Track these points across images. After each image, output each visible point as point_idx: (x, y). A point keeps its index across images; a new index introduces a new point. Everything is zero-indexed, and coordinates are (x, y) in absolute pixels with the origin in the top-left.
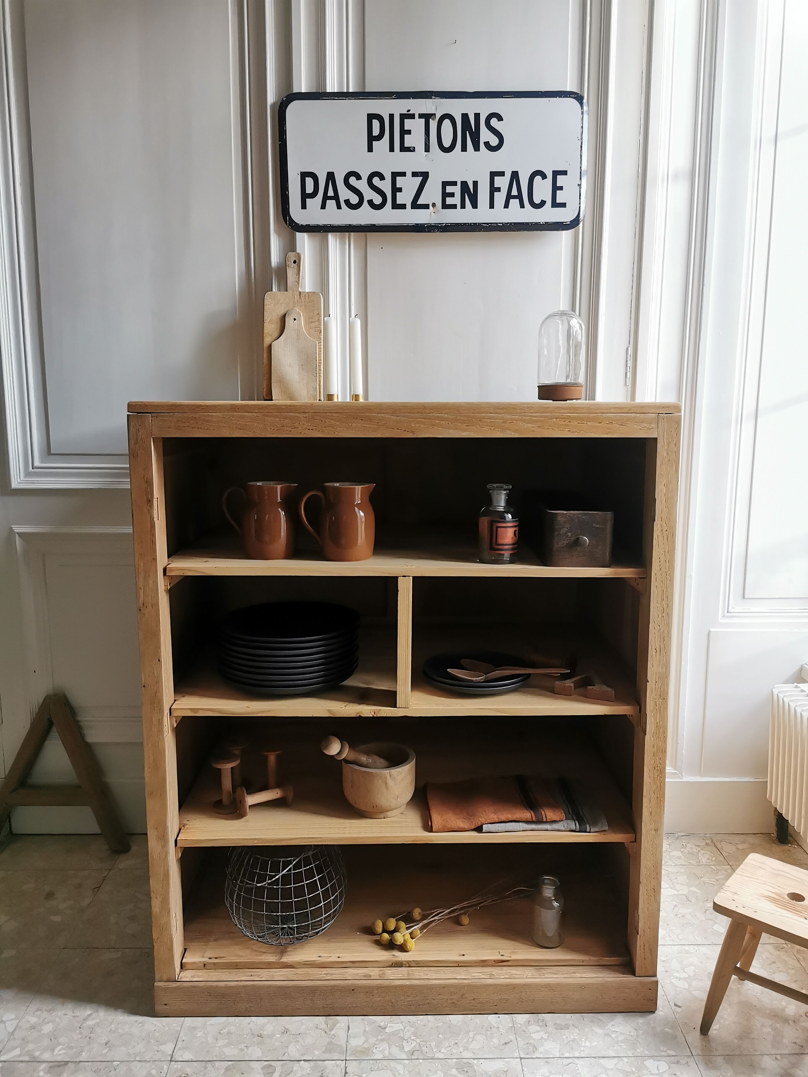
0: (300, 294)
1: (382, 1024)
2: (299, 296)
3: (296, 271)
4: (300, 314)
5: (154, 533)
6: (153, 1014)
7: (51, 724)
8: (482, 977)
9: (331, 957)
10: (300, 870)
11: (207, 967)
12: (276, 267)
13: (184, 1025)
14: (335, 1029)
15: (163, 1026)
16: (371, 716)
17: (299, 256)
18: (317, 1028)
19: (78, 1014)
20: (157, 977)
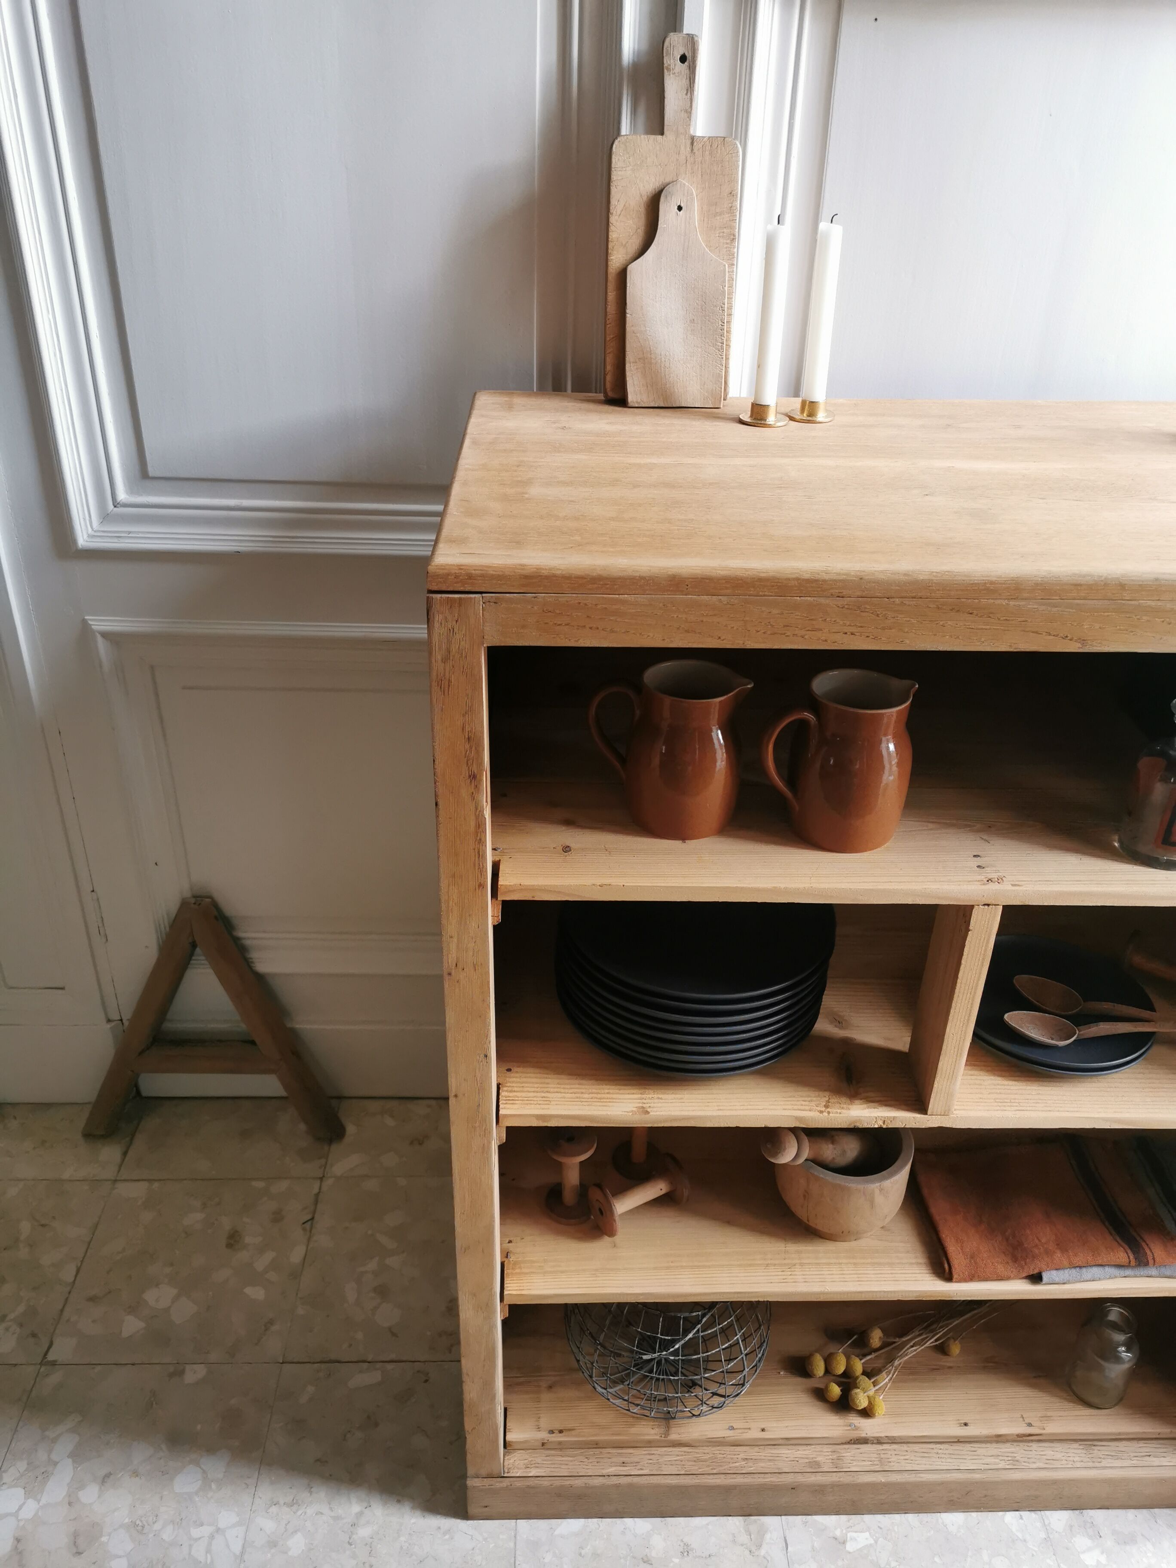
0: (692, 143)
1: (838, 1533)
2: (689, 149)
3: (685, 82)
4: (692, 194)
5: (483, 839)
6: (464, 1515)
7: (194, 946)
8: (1000, 1466)
9: (750, 1429)
10: (713, 1330)
11: (546, 1446)
12: (630, 66)
13: (518, 1538)
14: (764, 1546)
15: (485, 1539)
16: (876, 1126)
17: (692, 42)
18: (734, 1541)
19: (340, 1511)
20: (471, 1471)
